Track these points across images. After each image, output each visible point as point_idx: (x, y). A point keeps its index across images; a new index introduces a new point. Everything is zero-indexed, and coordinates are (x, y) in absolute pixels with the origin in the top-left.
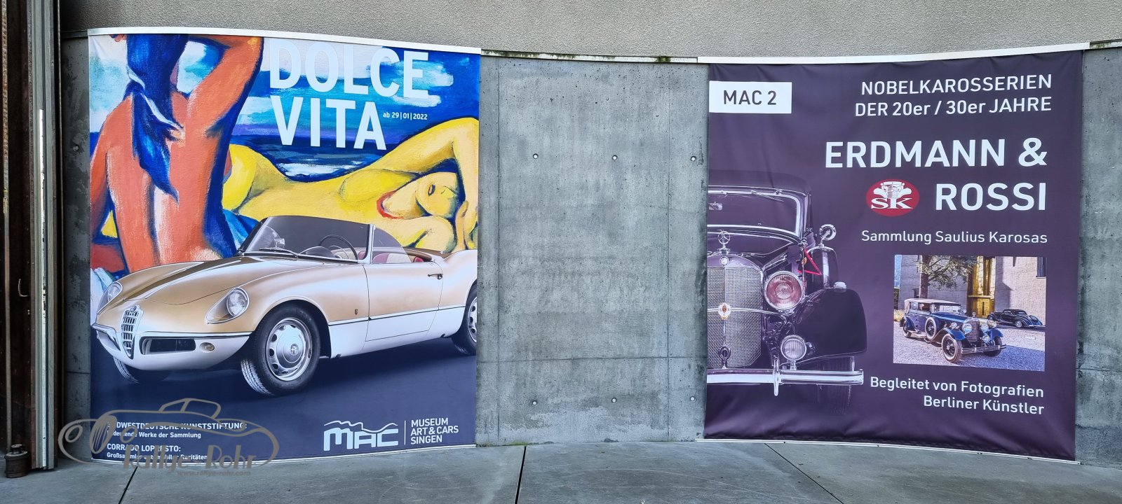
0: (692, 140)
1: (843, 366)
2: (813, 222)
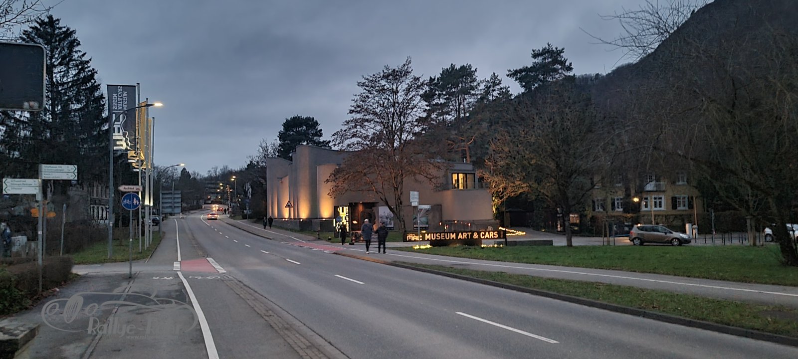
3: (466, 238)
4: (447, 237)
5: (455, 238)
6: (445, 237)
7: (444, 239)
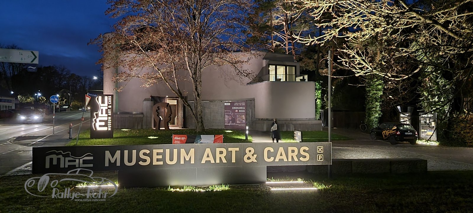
0: (223, 107)
1: (234, 123)
2: (232, 113)
3: (224, 161)
4: (171, 159)
5: (193, 162)
6: (164, 159)
7: (161, 163)
